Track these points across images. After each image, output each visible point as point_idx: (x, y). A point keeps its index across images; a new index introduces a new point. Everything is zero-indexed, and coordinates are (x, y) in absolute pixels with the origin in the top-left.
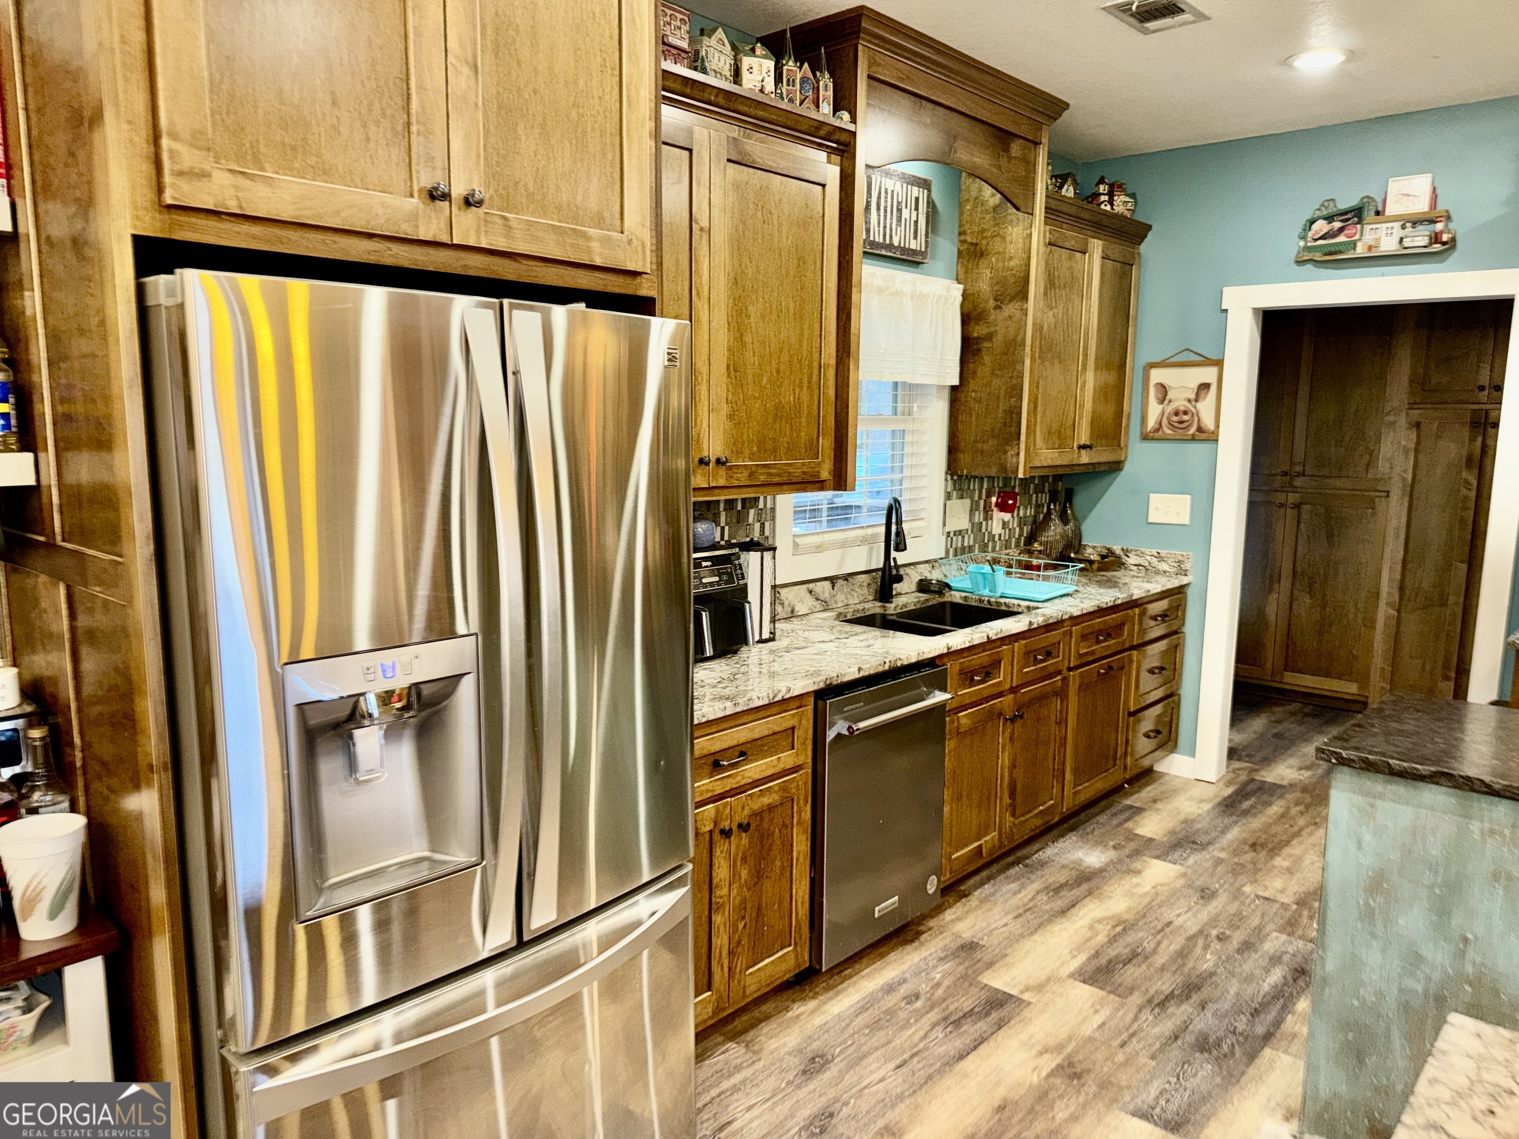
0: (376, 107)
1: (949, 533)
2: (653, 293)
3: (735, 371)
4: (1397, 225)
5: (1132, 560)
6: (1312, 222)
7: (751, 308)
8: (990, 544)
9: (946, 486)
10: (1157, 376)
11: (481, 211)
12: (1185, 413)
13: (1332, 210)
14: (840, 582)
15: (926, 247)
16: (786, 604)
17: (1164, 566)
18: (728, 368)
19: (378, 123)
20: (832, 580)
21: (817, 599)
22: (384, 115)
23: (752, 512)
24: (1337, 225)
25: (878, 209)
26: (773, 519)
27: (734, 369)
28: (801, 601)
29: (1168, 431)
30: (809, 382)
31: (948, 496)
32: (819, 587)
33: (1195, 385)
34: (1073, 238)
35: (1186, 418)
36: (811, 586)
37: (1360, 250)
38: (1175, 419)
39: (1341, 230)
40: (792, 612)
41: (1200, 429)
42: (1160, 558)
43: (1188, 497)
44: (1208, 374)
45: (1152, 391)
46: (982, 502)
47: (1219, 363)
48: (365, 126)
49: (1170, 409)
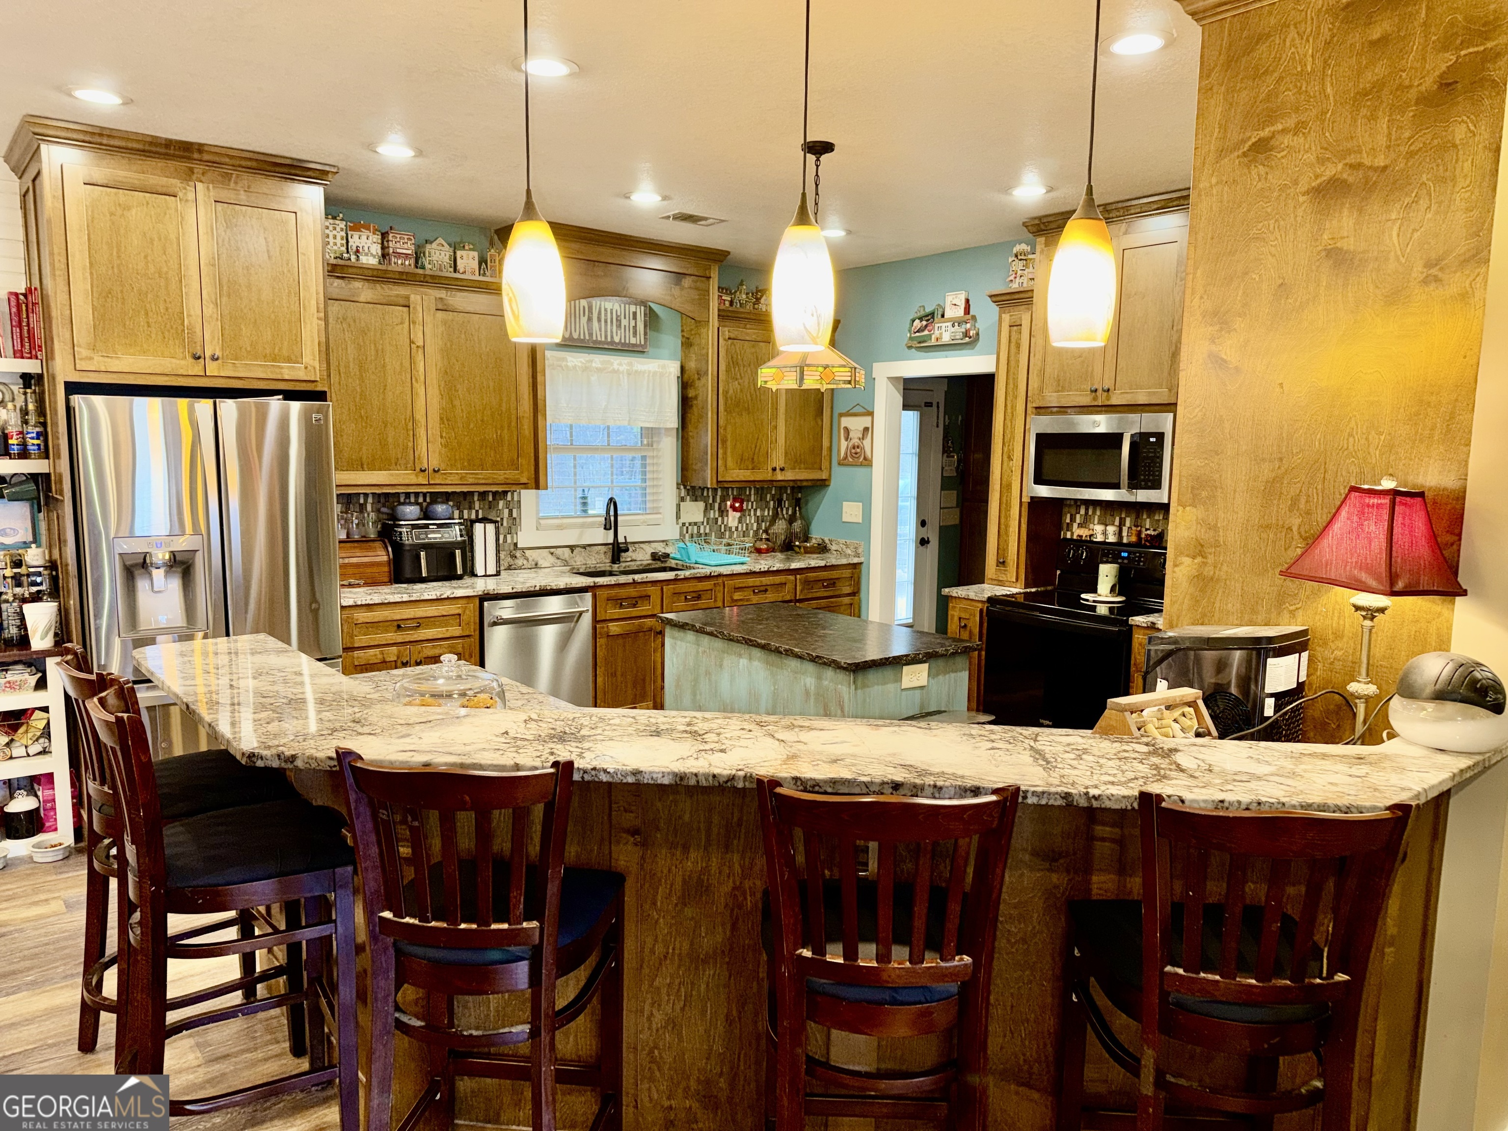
0: (168, 326)
1: (684, 524)
2: (326, 389)
3: (448, 420)
4: (950, 324)
5: (834, 547)
6: (913, 321)
7: (458, 386)
8: (727, 533)
9: (680, 494)
10: (846, 422)
11: (220, 361)
12: (858, 447)
13: (922, 313)
14: (577, 550)
15: (645, 342)
16: (530, 559)
17: (849, 551)
18: (441, 419)
19: (169, 331)
20: (572, 548)
21: (558, 558)
22: (172, 328)
23: (501, 503)
24: (924, 323)
25: (599, 320)
26: (519, 507)
27: (446, 419)
28: (544, 558)
29: (851, 460)
30: (509, 426)
31: (682, 499)
32: (559, 551)
33: (862, 429)
34: (754, 334)
35: (858, 450)
36: (552, 550)
37: (933, 342)
38: (853, 451)
39: (926, 326)
40: (536, 564)
41: (865, 459)
42: (847, 546)
43: (861, 504)
44: (865, 421)
45: (842, 431)
46: (717, 505)
47: (871, 414)
48: (163, 333)
49: (851, 445)
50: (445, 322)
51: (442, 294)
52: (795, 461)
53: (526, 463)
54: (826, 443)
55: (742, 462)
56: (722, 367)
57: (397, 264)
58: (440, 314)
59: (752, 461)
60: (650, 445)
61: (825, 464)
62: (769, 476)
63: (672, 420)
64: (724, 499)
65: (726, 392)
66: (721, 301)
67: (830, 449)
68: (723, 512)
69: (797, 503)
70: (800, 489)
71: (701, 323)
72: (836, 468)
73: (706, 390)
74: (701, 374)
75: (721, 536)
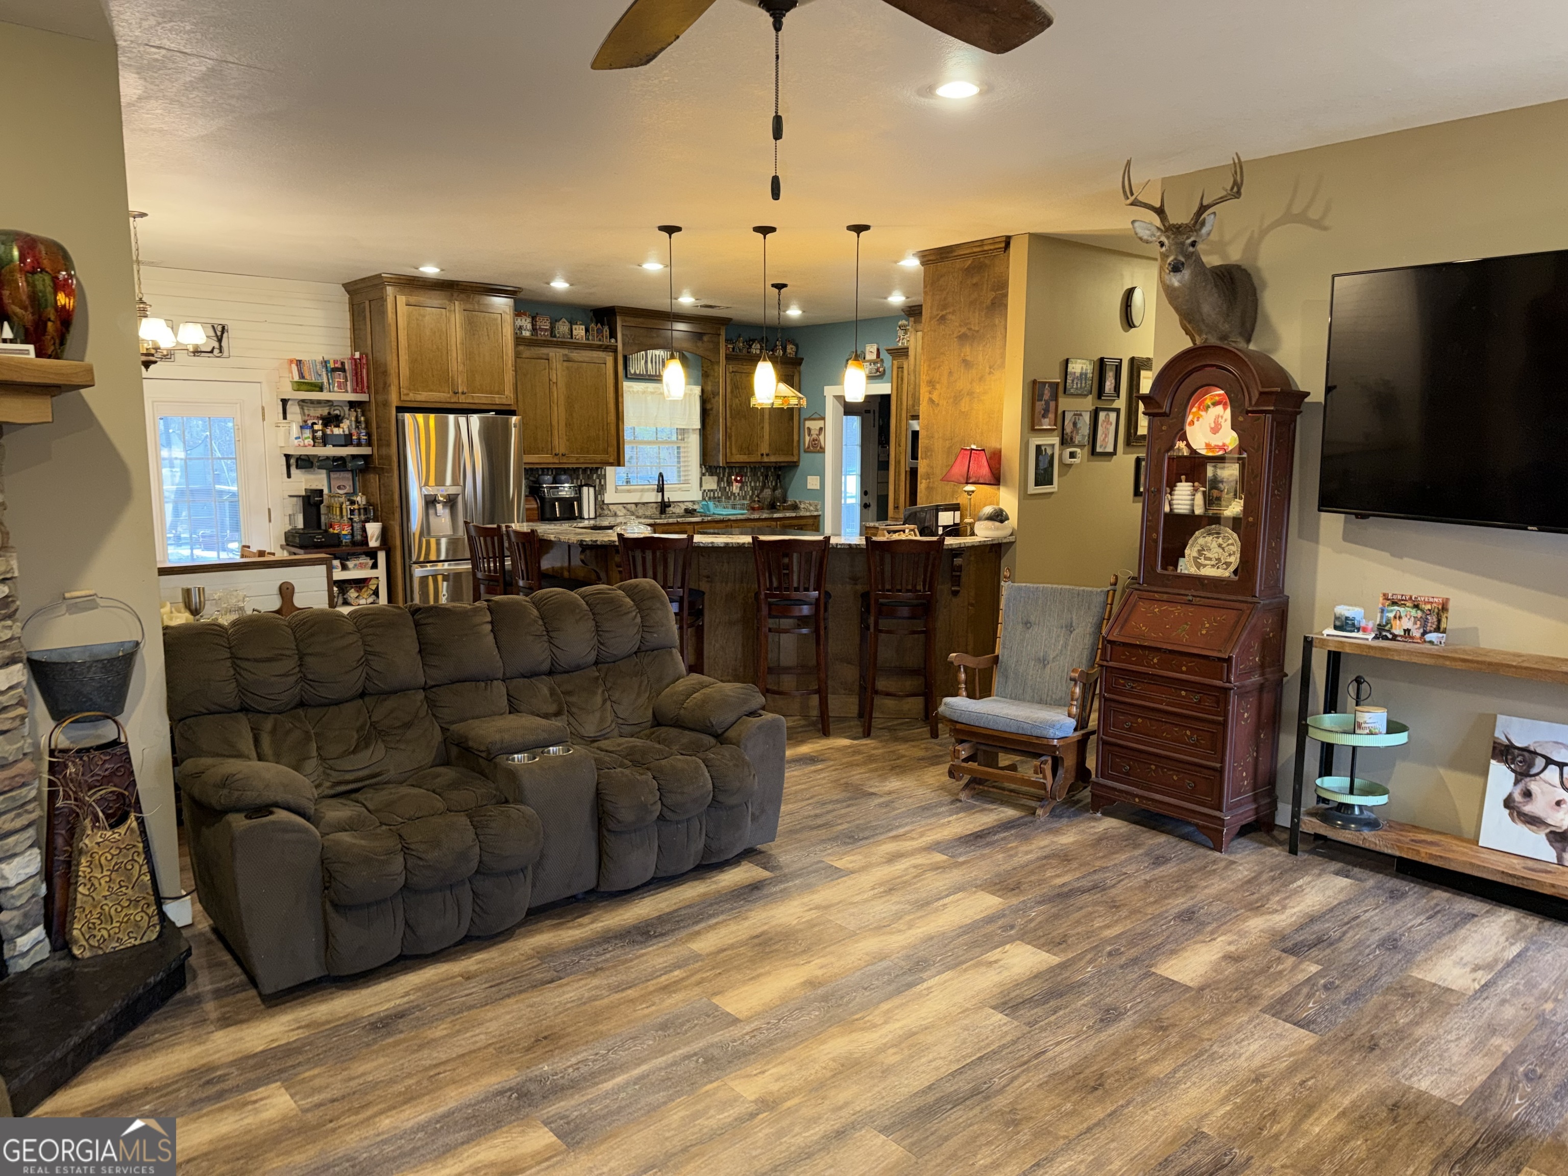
12: (816, 441)
29: (812, 449)
33: (818, 428)
38: (813, 443)
41: (821, 448)
49: (812, 439)
50: (568, 368)
51: (566, 351)
52: (776, 450)
53: (612, 450)
54: (796, 438)
55: (741, 450)
56: (729, 390)
57: (543, 335)
58: (565, 364)
59: (748, 449)
60: (683, 439)
61: (795, 452)
62: (759, 459)
63: (697, 425)
64: (730, 475)
65: (731, 406)
66: (727, 348)
67: (799, 441)
68: (730, 483)
69: (778, 477)
70: (780, 468)
71: (715, 363)
72: (803, 455)
73: (719, 403)
74: (716, 394)
75: (729, 498)
